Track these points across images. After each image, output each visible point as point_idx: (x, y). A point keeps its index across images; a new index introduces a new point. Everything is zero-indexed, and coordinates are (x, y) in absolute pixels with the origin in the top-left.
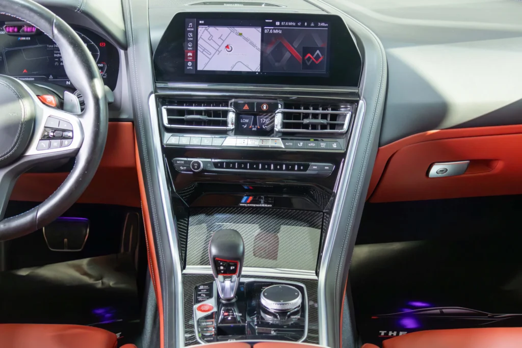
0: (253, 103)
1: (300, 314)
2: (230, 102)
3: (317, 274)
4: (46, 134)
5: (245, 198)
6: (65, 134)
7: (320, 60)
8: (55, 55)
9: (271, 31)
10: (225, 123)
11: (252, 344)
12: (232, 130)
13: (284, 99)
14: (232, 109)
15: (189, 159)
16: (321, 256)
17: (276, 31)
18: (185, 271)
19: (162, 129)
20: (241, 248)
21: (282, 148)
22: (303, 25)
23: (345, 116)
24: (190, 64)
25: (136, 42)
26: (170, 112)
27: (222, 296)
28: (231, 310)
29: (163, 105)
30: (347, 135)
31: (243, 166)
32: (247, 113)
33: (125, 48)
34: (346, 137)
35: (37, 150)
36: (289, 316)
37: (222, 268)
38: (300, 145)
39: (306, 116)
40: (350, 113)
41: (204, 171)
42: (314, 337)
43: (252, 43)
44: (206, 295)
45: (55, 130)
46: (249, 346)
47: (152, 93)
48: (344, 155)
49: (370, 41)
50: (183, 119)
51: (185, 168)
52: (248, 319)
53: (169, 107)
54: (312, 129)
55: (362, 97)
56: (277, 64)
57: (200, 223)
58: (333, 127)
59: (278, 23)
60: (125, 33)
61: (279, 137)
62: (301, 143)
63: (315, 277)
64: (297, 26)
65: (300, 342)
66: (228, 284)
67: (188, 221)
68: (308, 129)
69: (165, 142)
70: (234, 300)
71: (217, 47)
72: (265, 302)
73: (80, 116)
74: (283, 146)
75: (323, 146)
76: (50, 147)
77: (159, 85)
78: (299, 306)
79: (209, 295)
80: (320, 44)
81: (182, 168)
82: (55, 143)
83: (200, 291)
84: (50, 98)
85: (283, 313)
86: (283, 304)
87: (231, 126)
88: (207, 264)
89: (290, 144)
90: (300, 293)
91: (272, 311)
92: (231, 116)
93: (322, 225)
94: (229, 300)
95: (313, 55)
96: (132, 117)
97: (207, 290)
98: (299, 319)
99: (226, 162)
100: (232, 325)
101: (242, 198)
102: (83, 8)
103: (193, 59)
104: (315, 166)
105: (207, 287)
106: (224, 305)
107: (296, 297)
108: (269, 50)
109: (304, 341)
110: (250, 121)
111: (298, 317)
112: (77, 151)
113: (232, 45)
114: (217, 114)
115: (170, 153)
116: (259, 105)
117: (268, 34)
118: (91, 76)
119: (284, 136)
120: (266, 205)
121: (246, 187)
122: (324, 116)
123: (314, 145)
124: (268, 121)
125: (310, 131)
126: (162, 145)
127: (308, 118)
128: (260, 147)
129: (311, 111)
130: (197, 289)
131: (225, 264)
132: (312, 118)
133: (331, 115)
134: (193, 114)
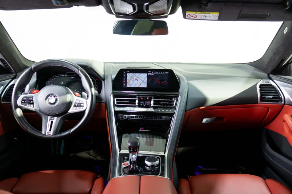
0: (144, 97)
2: (137, 97)
3: (165, 154)
4: (75, 105)
5: (141, 128)
6: (81, 105)
10: (135, 104)
11: (140, 176)
12: (137, 106)
13: (154, 96)
14: (137, 99)
15: (123, 115)
16: (166, 147)
17: (152, 75)
18: (120, 152)
19: (115, 105)
20: (139, 144)
22: (160, 73)
23: (174, 101)
24: (124, 85)
25: (107, 78)
26: (117, 100)
27: (132, 160)
28: (135, 165)
29: (115, 98)
30: (175, 107)
31: (140, 117)
32: (142, 100)
33: (104, 80)
35: (72, 110)
36: (154, 167)
37: (132, 150)
38: (159, 111)
39: (162, 101)
40: (176, 100)
41: (128, 119)
42: (163, 174)
44: (127, 160)
45: (78, 104)
46: (139, 177)
47: (111, 94)
48: (174, 114)
49: (182, 78)
50: (122, 102)
51: (122, 118)
52: (140, 168)
53: (117, 98)
55: (179, 95)
56: (152, 85)
57: (126, 137)
58: (170, 105)
59: (152, 72)
60: (104, 76)
61: (152, 108)
63: (164, 155)
64: (158, 73)
65: (158, 176)
66: (134, 156)
67: (122, 136)
69: (115, 109)
70: (136, 162)
72: (147, 162)
73: (87, 99)
74: (154, 111)
75: (167, 111)
76: (76, 109)
77: (114, 92)
78: (158, 164)
79: (128, 160)
80: (166, 79)
81: (120, 118)
82: (78, 108)
83: (125, 158)
84: (77, 94)
85: (152, 166)
86: (153, 163)
87: (137, 105)
88: (127, 150)
89: (156, 110)
90: (158, 160)
91: (149, 165)
92: (137, 101)
94: (134, 161)
95: (163, 82)
96: (105, 102)
97: (127, 158)
98: (158, 168)
99: (135, 116)
100: (135, 170)
101: (140, 128)
102: (90, 66)
103: (125, 83)
104: (164, 117)
105: (127, 157)
106: (132, 163)
107: (157, 161)
108: (150, 80)
109: (160, 176)
110: (143, 103)
111: (158, 167)
112: (85, 111)
114: (132, 100)
115: (117, 113)
116: (146, 98)
117: (149, 75)
118: (91, 87)
119: (154, 108)
120: (148, 131)
121: (141, 125)
122: (167, 101)
123: (164, 111)
124: (149, 103)
125: (163, 106)
126: (114, 111)
127: (162, 102)
128: (146, 111)
129: (163, 100)
130: (124, 158)
131: (133, 149)
132: (164, 102)
133: (170, 101)
134: (125, 101)
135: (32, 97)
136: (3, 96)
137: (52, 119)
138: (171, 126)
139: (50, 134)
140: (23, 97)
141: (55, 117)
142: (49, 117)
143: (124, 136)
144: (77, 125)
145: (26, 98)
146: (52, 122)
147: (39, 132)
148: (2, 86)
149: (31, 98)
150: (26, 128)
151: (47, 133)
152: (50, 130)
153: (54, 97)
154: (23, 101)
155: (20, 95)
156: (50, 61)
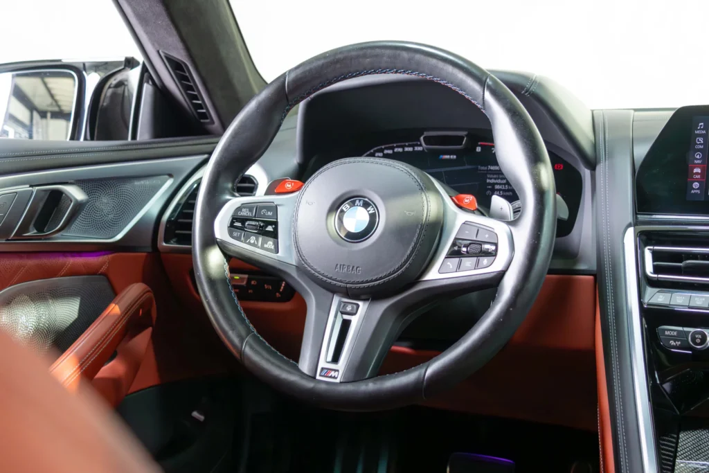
4: (456, 248)
6: (486, 246)
8: (488, 181)
15: (687, 329)
19: (643, 282)
24: (696, 185)
25: (610, 155)
26: (657, 256)
29: (646, 246)
33: (592, 165)
35: (441, 273)
45: (471, 243)
47: (629, 225)
50: (680, 267)
51: (679, 343)
53: (656, 248)
60: (595, 144)
67: (678, 438)
69: (646, 300)
76: (459, 267)
77: (641, 217)
82: (468, 262)
84: (469, 199)
96: (594, 267)
102: (533, 89)
103: (702, 177)
112: (500, 276)
115: (654, 317)
126: (641, 304)
134: (697, 259)
135: (276, 206)
136: (169, 221)
137: (349, 308)
139: (333, 374)
140: (239, 205)
141: (360, 303)
142: (336, 300)
143: (686, 439)
144: (457, 347)
145: (251, 210)
146: (346, 325)
147: (287, 363)
148: (171, 176)
149: (270, 214)
150: (236, 341)
151: (323, 369)
152: (336, 359)
153: (366, 205)
154: (238, 223)
155: (228, 197)
156: (362, 49)
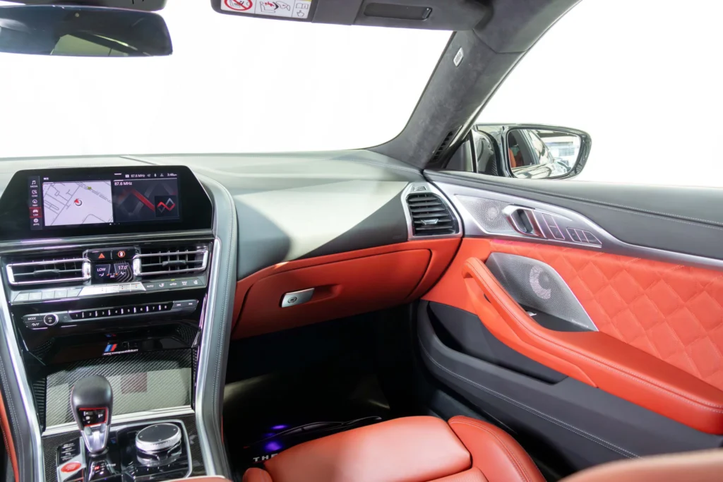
0: (109, 252)
1: (181, 450)
2: (84, 253)
3: (193, 408)
5: (109, 346)
7: (173, 207)
9: (121, 184)
10: (80, 274)
12: (88, 280)
13: (140, 245)
14: (87, 259)
15: (41, 314)
16: (195, 387)
17: (126, 184)
18: (45, 434)
19: (8, 288)
20: (109, 393)
21: (143, 291)
22: (153, 177)
23: (202, 255)
24: (36, 220)
26: (15, 270)
27: (90, 449)
28: (102, 462)
29: (7, 264)
30: (207, 272)
31: (103, 313)
32: (103, 262)
34: (206, 274)
36: (170, 455)
37: (88, 418)
38: (162, 285)
39: (165, 258)
40: (207, 251)
41: (60, 324)
42: (200, 470)
43: (102, 196)
44: (72, 453)
48: (205, 290)
49: (219, 191)
50: (32, 276)
51: (38, 324)
52: (123, 468)
53: (14, 264)
54: (171, 270)
55: (216, 237)
56: (130, 214)
57: (59, 383)
58: (192, 266)
59: (127, 176)
61: (139, 281)
62: (163, 285)
63: (192, 411)
64: (146, 177)
65: (187, 478)
66: (97, 436)
67: (46, 380)
68: (168, 270)
69: (12, 300)
70: (105, 452)
71: (65, 202)
72: (142, 445)
74: (144, 289)
75: (185, 283)
78: (179, 442)
79: (76, 452)
80: (171, 193)
81: (34, 324)
83: (64, 450)
85: (163, 453)
86: (162, 443)
87: (87, 276)
88: (73, 420)
89: (150, 286)
90: (179, 429)
91: (151, 453)
92: (87, 267)
93: (192, 360)
94: (99, 452)
95: (165, 203)
97: (73, 448)
98: (181, 455)
99: (85, 312)
100: (105, 478)
101: (106, 346)
103: (39, 215)
104: (179, 303)
105: (72, 444)
106: (94, 459)
107: (175, 433)
108: (121, 201)
109: (192, 475)
110: (107, 269)
111: (180, 453)
113: (81, 199)
114: (70, 265)
115: (19, 311)
116: (116, 253)
117: (119, 186)
119: (144, 279)
120: (132, 351)
121: (108, 336)
122: (182, 257)
123: (176, 284)
124: (126, 268)
125: (170, 272)
126: (9, 305)
127: (167, 260)
128: (120, 293)
129: (169, 253)
130: (60, 449)
131: (91, 413)
132: (171, 260)
133: (189, 255)
134: (43, 269)
138: (201, 326)
143: (51, 379)
